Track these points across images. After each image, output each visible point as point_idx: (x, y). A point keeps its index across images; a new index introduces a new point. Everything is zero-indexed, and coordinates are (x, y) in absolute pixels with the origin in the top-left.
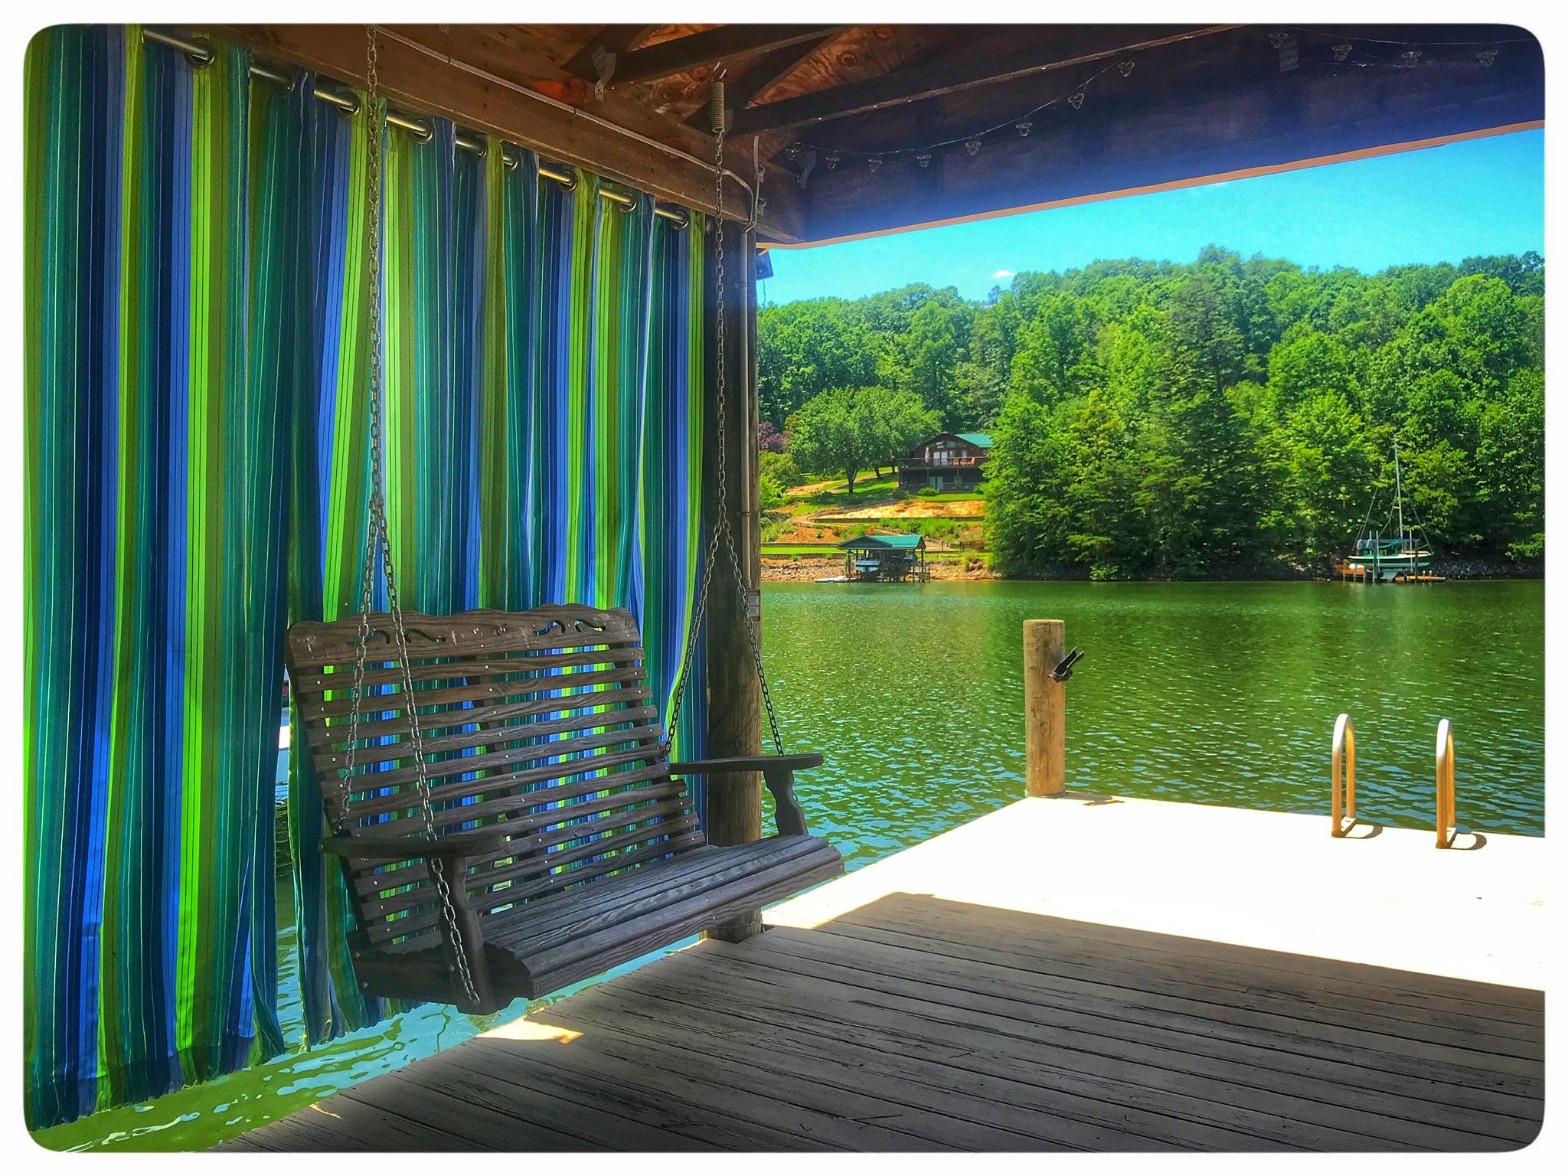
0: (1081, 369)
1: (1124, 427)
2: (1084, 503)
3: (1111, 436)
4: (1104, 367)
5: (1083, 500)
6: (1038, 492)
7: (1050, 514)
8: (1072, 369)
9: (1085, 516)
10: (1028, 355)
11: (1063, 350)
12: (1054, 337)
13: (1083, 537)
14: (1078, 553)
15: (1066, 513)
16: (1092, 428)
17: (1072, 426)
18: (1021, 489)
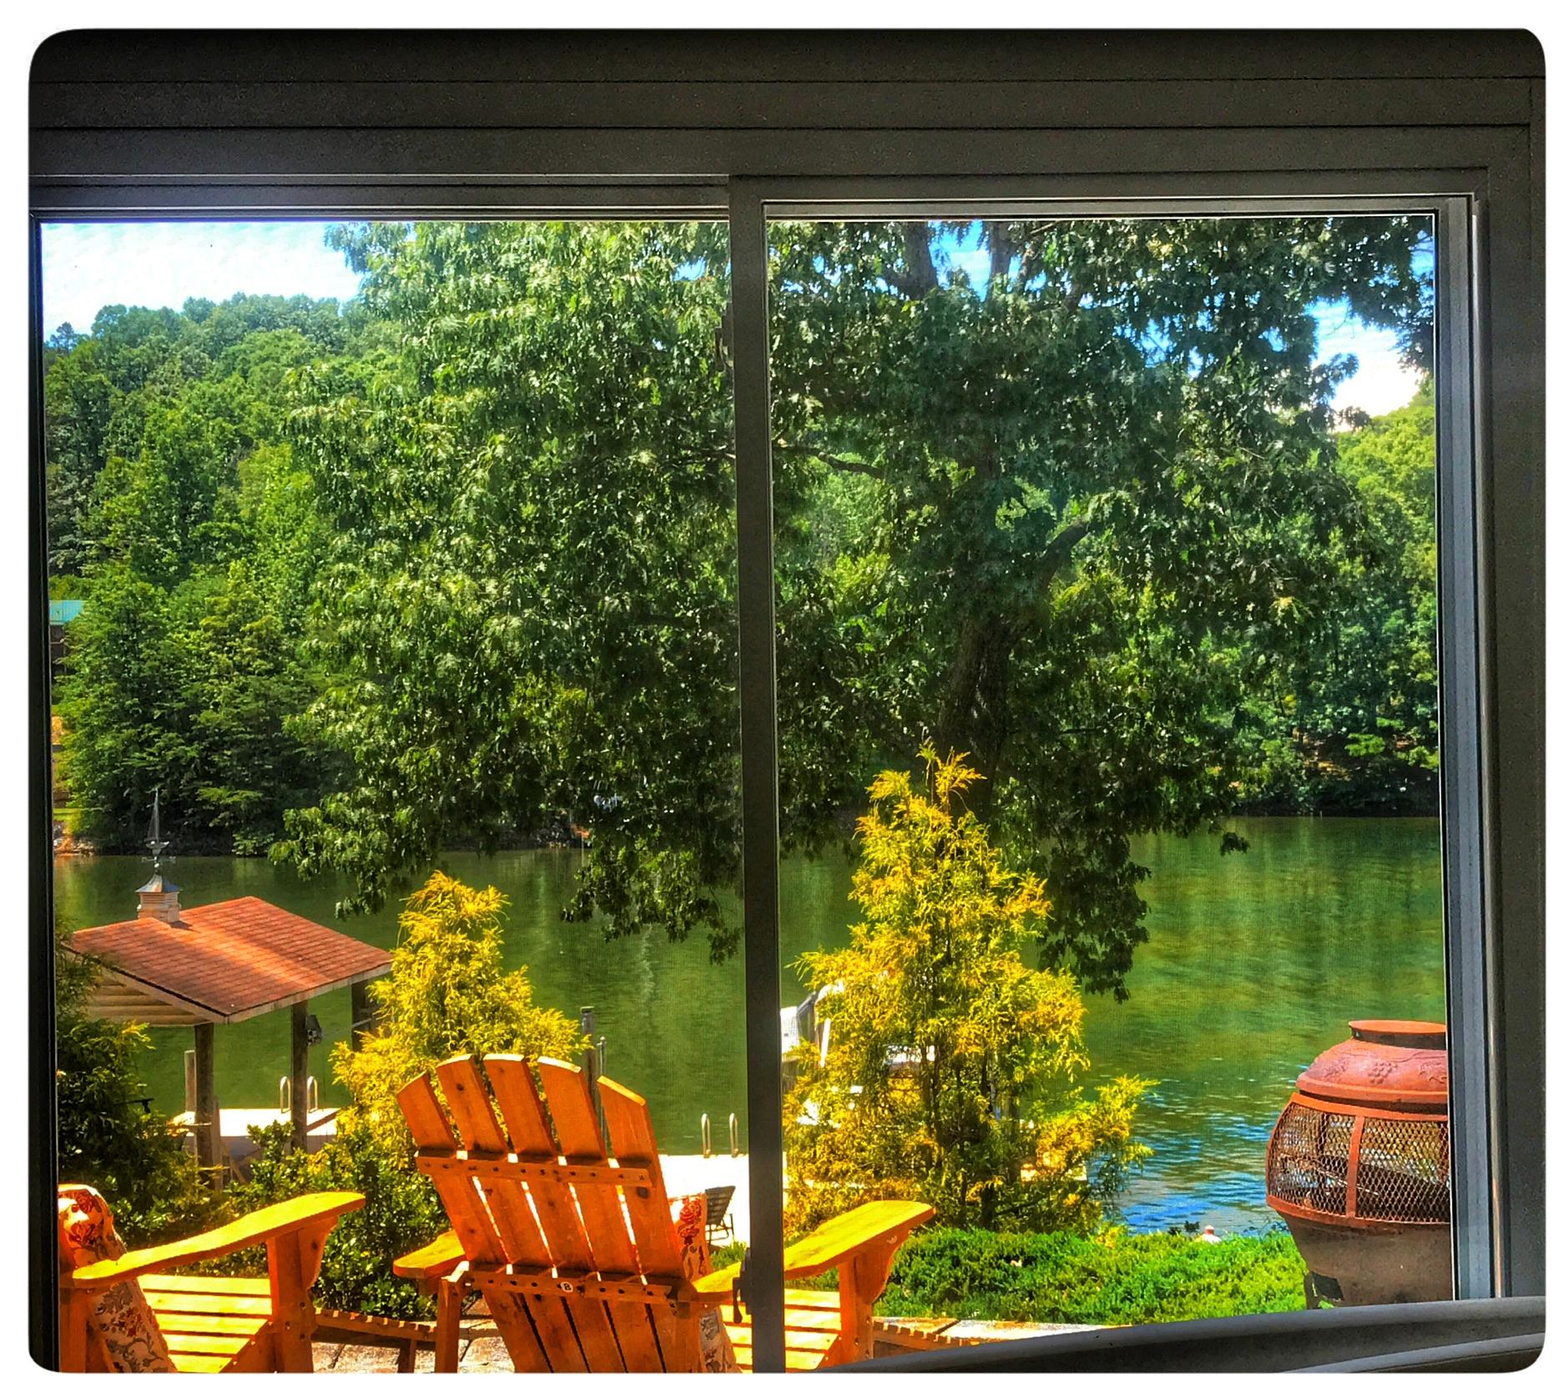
0: (217, 528)
1: (281, 627)
2: (219, 741)
3: (259, 638)
4: (251, 524)
5: (221, 735)
6: (151, 720)
7: (170, 755)
8: (201, 527)
9: (224, 758)
10: (131, 500)
11: (186, 495)
12: (173, 475)
13: (220, 791)
14: (214, 814)
15: (194, 754)
16: (235, 628)
17: (203, 622)
18: (124, 714)
